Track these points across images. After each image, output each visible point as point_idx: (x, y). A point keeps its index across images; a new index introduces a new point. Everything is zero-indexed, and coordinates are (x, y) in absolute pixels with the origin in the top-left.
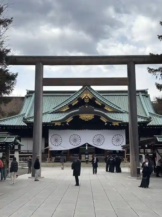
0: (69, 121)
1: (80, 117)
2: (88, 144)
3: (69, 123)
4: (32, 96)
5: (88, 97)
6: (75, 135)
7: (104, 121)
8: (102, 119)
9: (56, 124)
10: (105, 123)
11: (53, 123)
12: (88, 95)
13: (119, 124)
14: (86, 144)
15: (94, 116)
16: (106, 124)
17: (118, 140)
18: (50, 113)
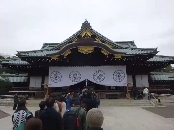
0: (66, 55)
1: (79, 50)
2: (87, 80)
3: (66, 57)
4: (46, 47)
5: (88, 35)
6: (75, 72)
7: (106, 54)
8: (103, 52)
9: (53, 58)
10: (106, 56)
11: (49, 57)
12: (88, 33)
13: (122, 57)
14: (86, 80)
15: (94, 49)
16: (108, 57)
17: (119, 76)
18: (50, 50)
